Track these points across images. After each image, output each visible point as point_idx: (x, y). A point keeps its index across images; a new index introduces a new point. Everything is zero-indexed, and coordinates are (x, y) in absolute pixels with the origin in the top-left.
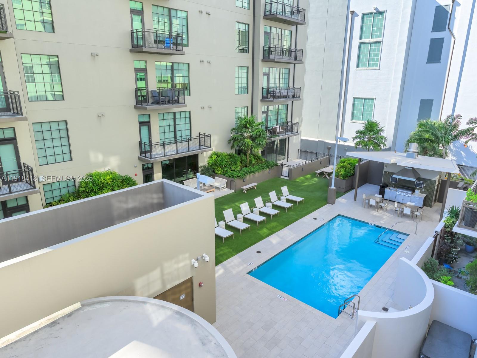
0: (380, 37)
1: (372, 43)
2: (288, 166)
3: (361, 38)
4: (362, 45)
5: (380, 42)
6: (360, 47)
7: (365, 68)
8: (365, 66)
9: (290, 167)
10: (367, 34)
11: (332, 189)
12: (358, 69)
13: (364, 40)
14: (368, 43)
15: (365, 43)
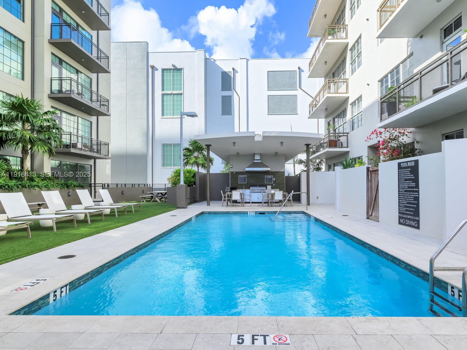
0: (181, 90)
1: (174, 94)
2: (102, 185)
3: (163, 90)
4: (165, 96)
5: (181, 94)
6: (163, 98)
7: (171, 117)
8: (170, 115)
9: (105, 185)
10: (169, 87)
11: (182, 185)
12: (163, 117)
13: (165, 92)
14: (171, 94)
15: (167, 94)
